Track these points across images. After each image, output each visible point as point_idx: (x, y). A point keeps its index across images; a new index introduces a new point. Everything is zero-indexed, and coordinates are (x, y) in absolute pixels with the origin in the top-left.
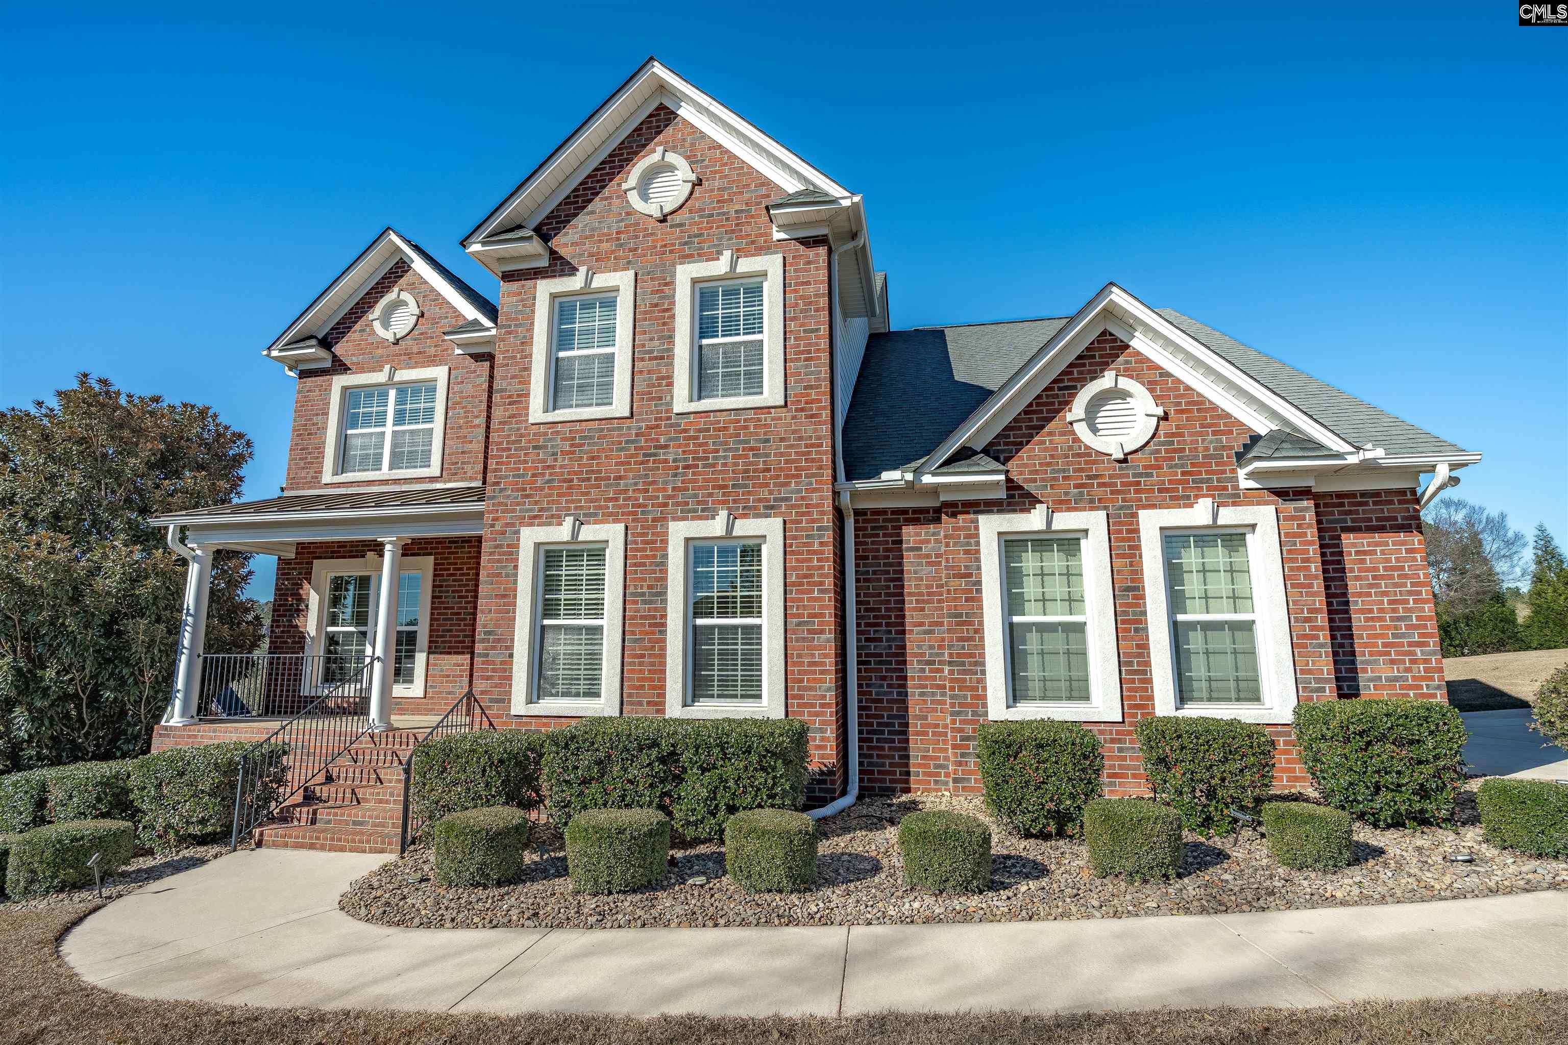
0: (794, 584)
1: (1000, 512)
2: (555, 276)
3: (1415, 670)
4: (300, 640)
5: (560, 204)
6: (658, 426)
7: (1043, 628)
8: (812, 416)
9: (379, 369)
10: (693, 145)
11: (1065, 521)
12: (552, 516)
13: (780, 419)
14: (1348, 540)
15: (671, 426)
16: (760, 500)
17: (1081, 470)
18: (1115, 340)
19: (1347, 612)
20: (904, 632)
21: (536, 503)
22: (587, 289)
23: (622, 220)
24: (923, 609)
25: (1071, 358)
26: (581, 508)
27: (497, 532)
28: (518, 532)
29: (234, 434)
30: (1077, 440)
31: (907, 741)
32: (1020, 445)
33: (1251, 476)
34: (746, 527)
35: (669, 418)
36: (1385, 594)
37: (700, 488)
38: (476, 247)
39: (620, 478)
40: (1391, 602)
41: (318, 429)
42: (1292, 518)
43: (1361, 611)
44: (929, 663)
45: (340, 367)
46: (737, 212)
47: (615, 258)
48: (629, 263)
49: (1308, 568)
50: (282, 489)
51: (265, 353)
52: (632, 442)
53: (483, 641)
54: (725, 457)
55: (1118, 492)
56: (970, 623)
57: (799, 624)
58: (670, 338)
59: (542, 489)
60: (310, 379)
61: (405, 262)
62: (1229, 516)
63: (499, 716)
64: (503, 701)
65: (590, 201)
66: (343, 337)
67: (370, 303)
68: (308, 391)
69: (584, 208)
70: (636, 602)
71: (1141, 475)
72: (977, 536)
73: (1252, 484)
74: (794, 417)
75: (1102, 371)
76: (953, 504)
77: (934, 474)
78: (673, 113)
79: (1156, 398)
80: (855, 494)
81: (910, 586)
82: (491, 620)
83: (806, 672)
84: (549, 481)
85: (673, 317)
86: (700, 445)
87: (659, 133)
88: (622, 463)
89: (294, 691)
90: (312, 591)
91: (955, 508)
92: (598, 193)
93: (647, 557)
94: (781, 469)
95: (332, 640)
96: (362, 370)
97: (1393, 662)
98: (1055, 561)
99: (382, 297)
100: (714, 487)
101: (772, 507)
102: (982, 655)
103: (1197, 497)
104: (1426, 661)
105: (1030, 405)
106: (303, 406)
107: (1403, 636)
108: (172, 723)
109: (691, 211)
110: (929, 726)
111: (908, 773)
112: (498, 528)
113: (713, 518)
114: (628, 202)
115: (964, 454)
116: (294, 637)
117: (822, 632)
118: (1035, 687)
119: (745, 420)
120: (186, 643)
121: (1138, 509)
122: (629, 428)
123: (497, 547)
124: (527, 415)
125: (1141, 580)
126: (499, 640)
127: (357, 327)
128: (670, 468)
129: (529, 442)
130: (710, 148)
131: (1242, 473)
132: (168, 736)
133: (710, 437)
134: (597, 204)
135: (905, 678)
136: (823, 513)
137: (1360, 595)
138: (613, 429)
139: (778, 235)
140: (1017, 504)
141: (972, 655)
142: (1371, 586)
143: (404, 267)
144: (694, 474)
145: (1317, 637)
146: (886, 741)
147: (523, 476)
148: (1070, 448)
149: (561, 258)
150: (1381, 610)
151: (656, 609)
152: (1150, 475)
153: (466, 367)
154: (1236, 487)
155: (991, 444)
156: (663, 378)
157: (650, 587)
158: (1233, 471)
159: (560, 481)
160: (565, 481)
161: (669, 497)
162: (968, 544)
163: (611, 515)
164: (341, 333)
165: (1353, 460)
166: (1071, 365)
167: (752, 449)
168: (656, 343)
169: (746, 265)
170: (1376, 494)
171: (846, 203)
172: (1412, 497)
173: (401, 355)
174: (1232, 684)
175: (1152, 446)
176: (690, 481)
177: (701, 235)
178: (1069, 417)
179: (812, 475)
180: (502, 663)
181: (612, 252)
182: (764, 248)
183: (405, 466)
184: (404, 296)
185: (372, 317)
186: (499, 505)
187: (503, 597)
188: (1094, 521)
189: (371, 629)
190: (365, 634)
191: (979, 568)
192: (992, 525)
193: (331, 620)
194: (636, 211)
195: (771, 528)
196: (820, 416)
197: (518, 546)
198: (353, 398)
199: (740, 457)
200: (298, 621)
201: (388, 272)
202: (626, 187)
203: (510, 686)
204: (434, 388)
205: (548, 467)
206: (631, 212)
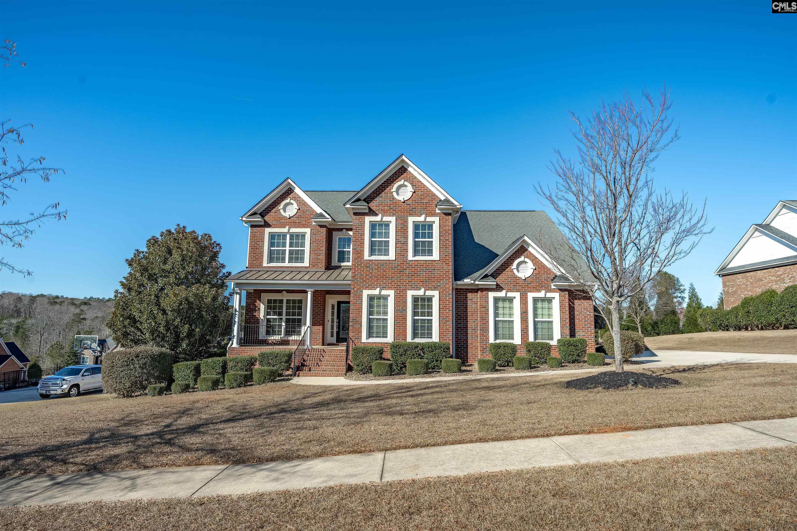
0: (441, 308)
1: (494, 291)
2: (370, 216)
3: (588, 333)
4: (257, 321)
5: (371, 193)
6: (404, 263)
7: (503, 321)
8: (447, 264)
9: (285, 227)
10: (412, 180)
11: (510, 294)
12: (372, 287)
13: (438, 264)
14: (576, 302)
15: (407, 263)
16: (433, 286)
17: (515, 282)
18: (525, 248)
19: (574, 319)
20: (467, 322)
21: (367, 283)
22: (381, 221)
23: (391, 201)
24: (473, 316)
25: (514, 252)
26: (381, 285)
27: (355, 291)
28: (362, 291)
29: (217, 244)
30: (514, 274)
31: (467, 350)
33: (554, 285)
34: (429, 293)
35: (407, 261)
36: (583, 315)
37: (416, 281)
38: (348, 206)
39: (393, 277)
40: (584, 317)
41: (260, 247)
42: (563, 296)
43: (578, 319)
44: (474, 330)
45: (267, 225)
46: (426, 203)
47: (389, 212)
48: (394, 214)
49: (566, 308)
50: (247, 268)
51: (241, 218)
52: (396, 267)
53: (352, 322)
54: (423, 273)
55: (524, 288)
56: (486, 320)
57: (443, 319)
58: (407, 238)
59: (369, 279)
60: (255, 228)
61: (291, 189)
62: (549, 295)
63: (358, 343)
65: (381, 193)
66: (268, 214)
67: (278, 202)
68: (255, 233)
69: (379, 195)
70: (398, 312)
71: (529, 284)
72: (488, 297)
73: (554, 287)
74: (442, 264)
75: (521, 256)
76: (482, 289)
77: (479, 282)
78: (406, 169)
79: (533, 264)
80: (457, 285)
81: (469, 309)
82: (354, 316)
83: (444, 331)
84: (371, 277)
85: (408, 232)
86: (416, 269)
87: (402, 175)
88: (393, 273)
89: (256, 338)
90: (261, 304)
91: (482, 290)
92: (383, 191)
93: (401, 300)
94: (438, 278)
95: (268, 320)
96: (276, 227)
97: (583, 331)
98: (507, 304)
99: (283, 201)
100: (420, 282)
101: (436, 288)
102: (488, 328)
103: (542, 290)
105: (503, 263)
106: (253, 238)
107: (586, 325)
108: (233, 346)
109: (412, 201)
110: (473, 346)
111: (468, 358)
112: (356, 289)
113: (420, 290)
114: (393, 195)
115: (486, 276)
116: (255, 319)
117: (449, 321)
118: (501, 336)
119: (428, 263)
120: (236, 321)
121: (528, 292)
122: (395, 263)
123: (355, 295)
124: (364, 257)
125: (527, 310)
126: (357, 322)
127: (274, 211)
128: (407, 275)
129: (364, 265)
130: (418, 182)
131: (552, 285)
132: (234, 350)
133: (419, 267)
135: (467, 334)
136: (450, 290)
137: (578, 315)
138: (390, 263)
139: (438, 211)
140: (499, 290)
141: (485, 328)
142: (580, 313)
143: (291, 191)
144: (414, 277)
145: (566, 325)
146: (462, 350)
147: (363, 275)
148: (512, 276)
149: (372, 210)
150: (582, 319)
151: (404, 314)
152: (531, 284)
153: (317, 230)
154: (551, 288)
155: (492, 273)
156: (405, 249)
157: (402, 308)
158: (550, 284)
159: (374, 277)
160: (376, 277)
161: (407, 283)
162: (486, 299)
163: (390, 287)
164: (266, 213)
165: (577, 283)
166: (513, 254)
167: (430, 272)
168: (402, 239)
169: (429, 219)
171: (458, 207)
173: (291, 223)
174: (547, 336)
175: (532, 276)
176: (413, 279)
177: (415, 208)
178: (512, 268)
179: (447, 280)
180: (358, 328)
181: (388, 210)
182: (434, 215)
183: (295, 262)
184: (292, 201)
185: (279, 208)
186: (356, 283)
187: (358, 309)
188: (517, 295)
189: (284, 317)
190: (281, 319)
191: (488, 306)
192: (492, 295)
193: (268, 314)
194: (396, 199)
195: (436, 294)
196: (449, 264)
197: (362, 295)
198: (272, 236)
199: (427, 274)
200: (256, 314)
201: (286, 192)
202: (392, 191)
203: (361, 334)
204: (305, 235)
205: (371, 273)
206: (394, 199)
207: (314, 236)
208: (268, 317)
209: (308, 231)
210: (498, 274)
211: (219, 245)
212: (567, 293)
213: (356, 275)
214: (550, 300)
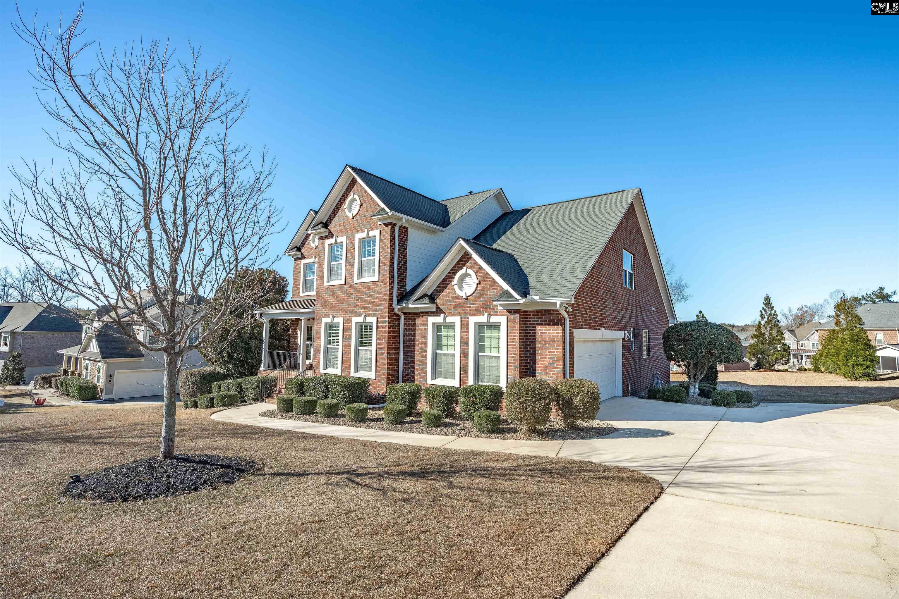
0: (379, 338)
1: (433, 316)
2: (329, 239)
3: (554, 377)
6: (350, 287)
8: (384, 284)
10: (361, 191)
12: (328, 315)
13: (377, 285)
14: (538, 328)
15: (354, 287)
16: (372, 311)
17: (455, 302)
18: (468, 255)
19: (535, 354)
20: (415, 354)
22: (336, 243)
23: (344, 219)
26: (334, 312)
27: (317, 318)
28: (321, 319)
30: (455, 292)
32: (440, 293)
33: (500, 305)
34: (368, 320)
35: (353, 285)
36: (548, 349)
37: (359, 307)
38: (310, 232)
39: (343, 303)
40: (549, 352)
41: (299, 277)
42: (512, 321)
43: (540, 355)
45: (303, 257)
47: (342, 232)
48: (345, 233)
49: (515, 339)
51: (284, 254)
52: (345, 292)
53: (315, 351)
54: (365, 298)
55: (465, 310)
57: (380, 350)
58: (354, 258)
59: (327, 306)
60: (296, 261)
62: (493, 319)
63: (318, 373)
64: (319, 369)
65: (337, 213)
66: (303, 247)
68: (296, 265)
69: (336, 215)
70: (345, 342)
71: (471, 304)
72: (427, 323)
73: (501, 308)
74: (381, 285)
75: (464, 266)
76: (422, 313)
77: (413, 304)
79: (477, 276)
82: (316, 345)
83: (380, 365)
84: (328, 304)
85: (355, 252)
86: (360, 293)
87: (352, 189)
88: (343, 299)
92: (339, 210)
93: (348, 328)
94: (377, 302)
96: (308, 258)
98: (449, 332)
100: (362, 307)
101: (375, 314)
102: (427, 363)
103: (485, 312)
104: (557, 374)
105: (444, 279)
106: (295, 270)
107: (551, 364)
108: (262, 369)
109: (359, 215)
112: (317, 316)
113: (361, 317)
114: (346, 213)
115: (421, 297)
117: (384, 353)
118: (443, 374)
119: (369, 286)
120: (264, 347)
121: (469, 316)
122: (344, 288)
123: (318, 323)
124: (324, 284)
125: (468, 341)
126: (318, 351)
128: (353, 301)
129: (324, 292)
130: (364, 192)
132: (261, 372)
133: (362, 291)
134: (339, 214)
136: (386, 316)
137: (540, 349)
138: (341, 288)
139: (379, 223)
140: (437, 313)
141: (424, 363)
142: (544, 345)
144: (358, 303)
145: (514, 363)
147: (323, 302)
148: (453, 294)
149: (331, 232)
150: (546, 355)
151: (349, 344)
152: (473, 304)
154: (496, 309)
155: (430, 294)
156: (352, 272)
157: (348, 337)
159: (330, 304)
161: (353, 310)
162: (425, 326)
163: (341, 315)
164: (303, 245)
165: (521, 301)
166: (454, 268)
167: (371, 295)
168: (351, 260)
170: (549, 311)
171: (390, 214)
173: (317, 252)
174: (494, 377)
175: (475, 294)
176: (357, 305)
177: (361, 223)
178: (453, 283)
179: (384, 304)
180: (318, 358)
182: (375, 228)
185: (309, 239)
187: (319, 338)
191: (427, 334)
192: (431, 320)
195: (374, 320)
196: (386, 284)
197: (321, 323)
198: (305, 267)
199: (369, 297)
202: (345, 208)
203: (320, 364)
205: (328, 299)
206: (346, 216)
210: (439, 292)
213: (318, 302)
214: (494, 327)
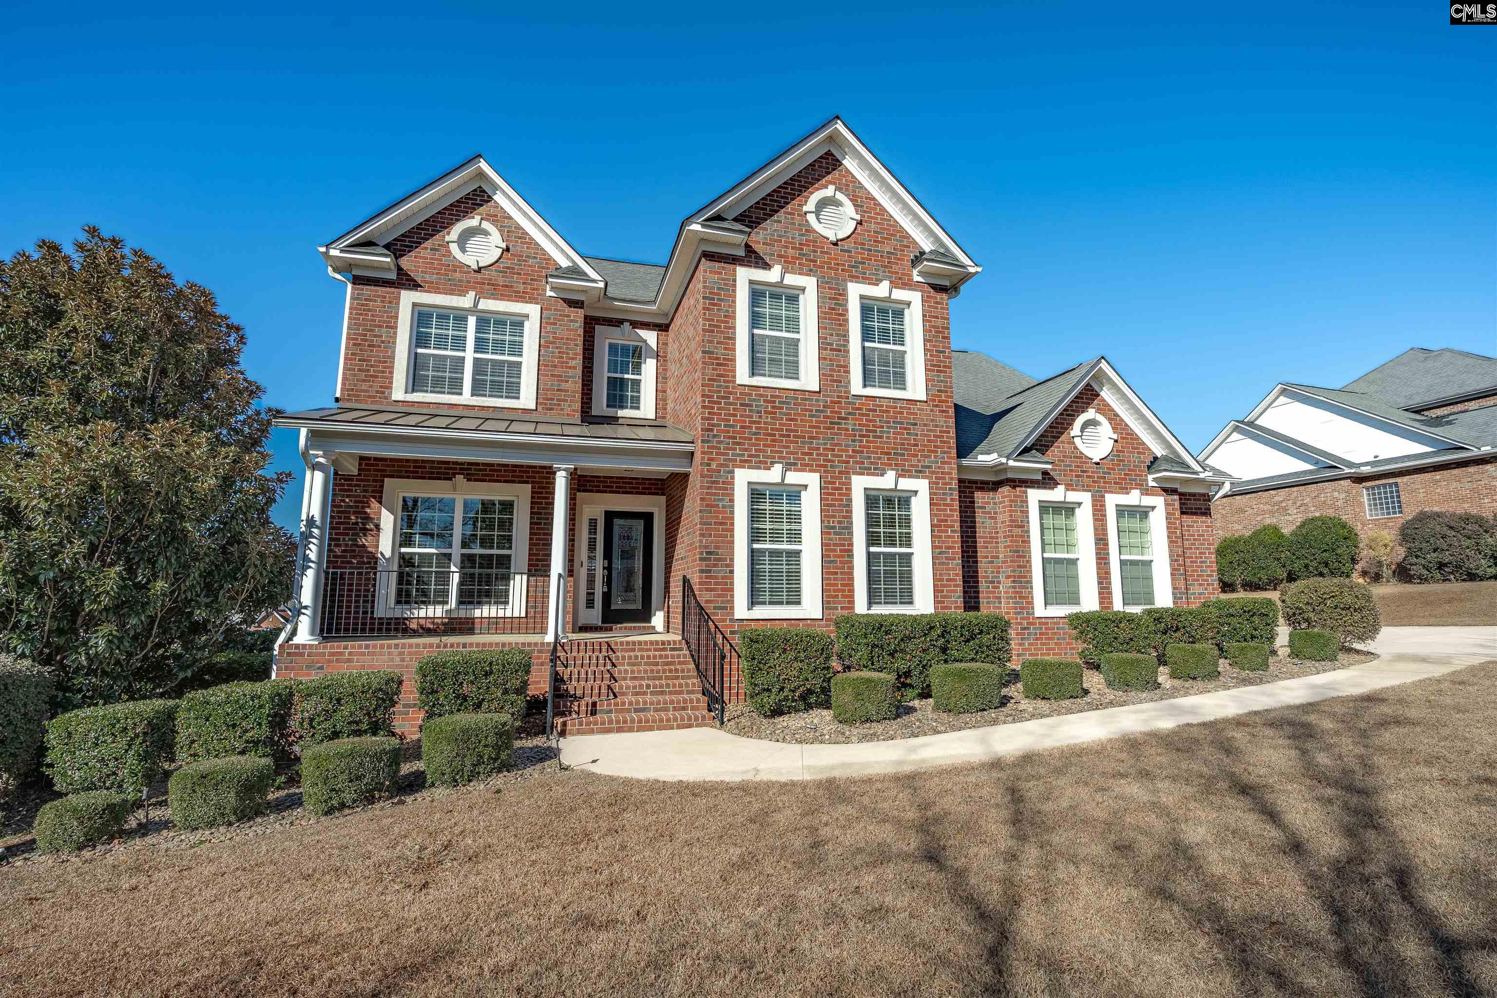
0: (935, 526)
1: (1038, 488)
2: (751, 266)
3: (1208, 589)
4: (373, 560)
5: (751, 207)
6: (840, 403)
7: (1057, 561)
8: (943, 411)
9: (462, 293)
10: (854, 191)
11: (1072, 497)
12: (760, 462)
13: (923, 410)
15: (849, 403)
16: (912, 466)
17: (1078, 466)
18: (1093, 390)
21: (746, 450)
22: (780, 284)
23: (803, 235)
24: (987, 547)
25: (1072, 397)
26: (784, 458)
27: (713, 471)
28: (733, 472)
30: (1076, 448)
32: (1047, 447)
33: (1154, 480)
34: (905, 484)
35: (847, 398)
36: (1197, 549)
38: (694, 226)
39: (813, 438)
40: (1200, 553)
41: (383, 342)
44: (990, 582)
45: (406, 281)
46: (888, 253)
47: (799, 264)
48: (811, 270)
49: (1176, 533)
50: (337, 400)
52: (822, 411)
53: (704, 559)
54: (889, 432)
55: (1095, 482)
56: (1024, 557)
57: (939, 553)
58: (845, 336)
59: (750, 439)
60: (368, 287)
61: (484, 191)
63: (724, 620)
64: (725, 608)
65: (776, 211)
66: (409, 251)
67: (444, 223)
68: (366, 300)
69: (772, 216)
70: (829, 533)
71: (1105, 473)
72: (1027, 501)
74: (932, 411)
75: (1087, 408)
76: (1018, 480)
77: (1015, 460)
78: (838, 161)
80: (962, 467)
81: (980, 531)
82: (712, 542)
83: (945, 586)
84: (756, 434)
85: (847, 321)
86: (871, 421)
87: (829, 173)
88: (814, 427)
90: (384, 510)
91: (1014, 483)
92: (782, 207)
93: (836, 500)
94: (925, 446)
98: (1063, 521)
99: (458, 220)
100: (882, 453)
101: (920, 472)
102: (1031, 577)
103: (1131, 489)
105: (1053, 423)
106: (361, 314)
109: (855, 243)
112: (714, 466)
114: (807, 221)
116: (362, 557)
117: (954, 559)
119: (901, 407)
122: (817, 400)
123: (713, 482)
124: (734, 377)
125: (1106, 535)
126: (720, 560)
127: (428, 244)
128: (850, 435)
130: (866, 198)
131: (1150, 477)
133: (877, 416)
135: (978, 592)
136: (952, 479)
138: (806, 399)
139: (917, 278)
140: (1046, 484)
141: (1025, 577)
143: (483, 196)
144: (867, 442)
145: (1179, 570)
148: (1073, 452)
149: (755, 252)
150: (1196, 557)
151: (844, 539)
152: (1109, 473)
153: (559, 311)
154: (1147, 485)
156: (841, 366)
157: (839, 522)
158: (1146, 476)
159: (765, 434)
160: (769, 435)
161: (851, 457)
162: (1022, 506)
163: (807, 465)
164: (407, 246)
165: (1202, 476)
166: (1072, 402)
167: (905, 429)
168: (835, 337)
169: (899, 295)
170: (1194, 495)
171: (972, 270)
172: (1207, 498)
173: (483, 284)
174: (1142, 596)
175: (1111, 457)
176: (864, 447)
177: (864, 263)
178: (1072, 433)
179: (945, 452)
180: (723, 577)
181: (797, 258)
182: (908, 285)
183: (490, 396)
184: (486, 225)
185: (447, 238)
186: (713, 448)
187: (721, 524)
188: (1085, 498)
189: (456, 551)
190: (448, 556)
191: (1028, 522)
192: (1035, 496)
193: (407, 541)
194: (815, 232)
195: (921, 485)
196: (947, 412)
197: (733, 484)
198: (422, 316)
199: (898, 433)
200: (366, 541)
201: (467, 197)
202: (805, 209)
203: (732, 596)
204: (521, 324)
205: (754, 422)
206: (810, 230)
207: (549, 328)
208: (403, 550)
209: (533, 311)
210: (1044, 446)
211: (238, 329)
212: (1176, 497)
213: (714, 425)
214: (1143, 513)
